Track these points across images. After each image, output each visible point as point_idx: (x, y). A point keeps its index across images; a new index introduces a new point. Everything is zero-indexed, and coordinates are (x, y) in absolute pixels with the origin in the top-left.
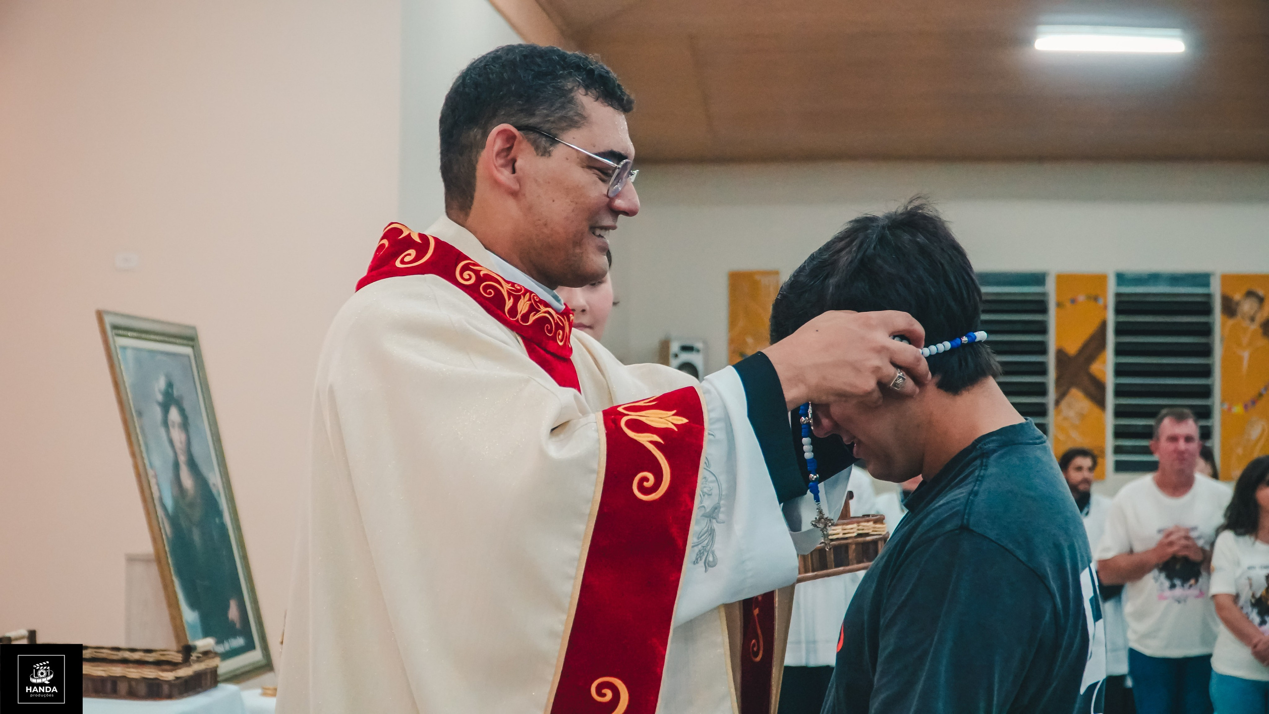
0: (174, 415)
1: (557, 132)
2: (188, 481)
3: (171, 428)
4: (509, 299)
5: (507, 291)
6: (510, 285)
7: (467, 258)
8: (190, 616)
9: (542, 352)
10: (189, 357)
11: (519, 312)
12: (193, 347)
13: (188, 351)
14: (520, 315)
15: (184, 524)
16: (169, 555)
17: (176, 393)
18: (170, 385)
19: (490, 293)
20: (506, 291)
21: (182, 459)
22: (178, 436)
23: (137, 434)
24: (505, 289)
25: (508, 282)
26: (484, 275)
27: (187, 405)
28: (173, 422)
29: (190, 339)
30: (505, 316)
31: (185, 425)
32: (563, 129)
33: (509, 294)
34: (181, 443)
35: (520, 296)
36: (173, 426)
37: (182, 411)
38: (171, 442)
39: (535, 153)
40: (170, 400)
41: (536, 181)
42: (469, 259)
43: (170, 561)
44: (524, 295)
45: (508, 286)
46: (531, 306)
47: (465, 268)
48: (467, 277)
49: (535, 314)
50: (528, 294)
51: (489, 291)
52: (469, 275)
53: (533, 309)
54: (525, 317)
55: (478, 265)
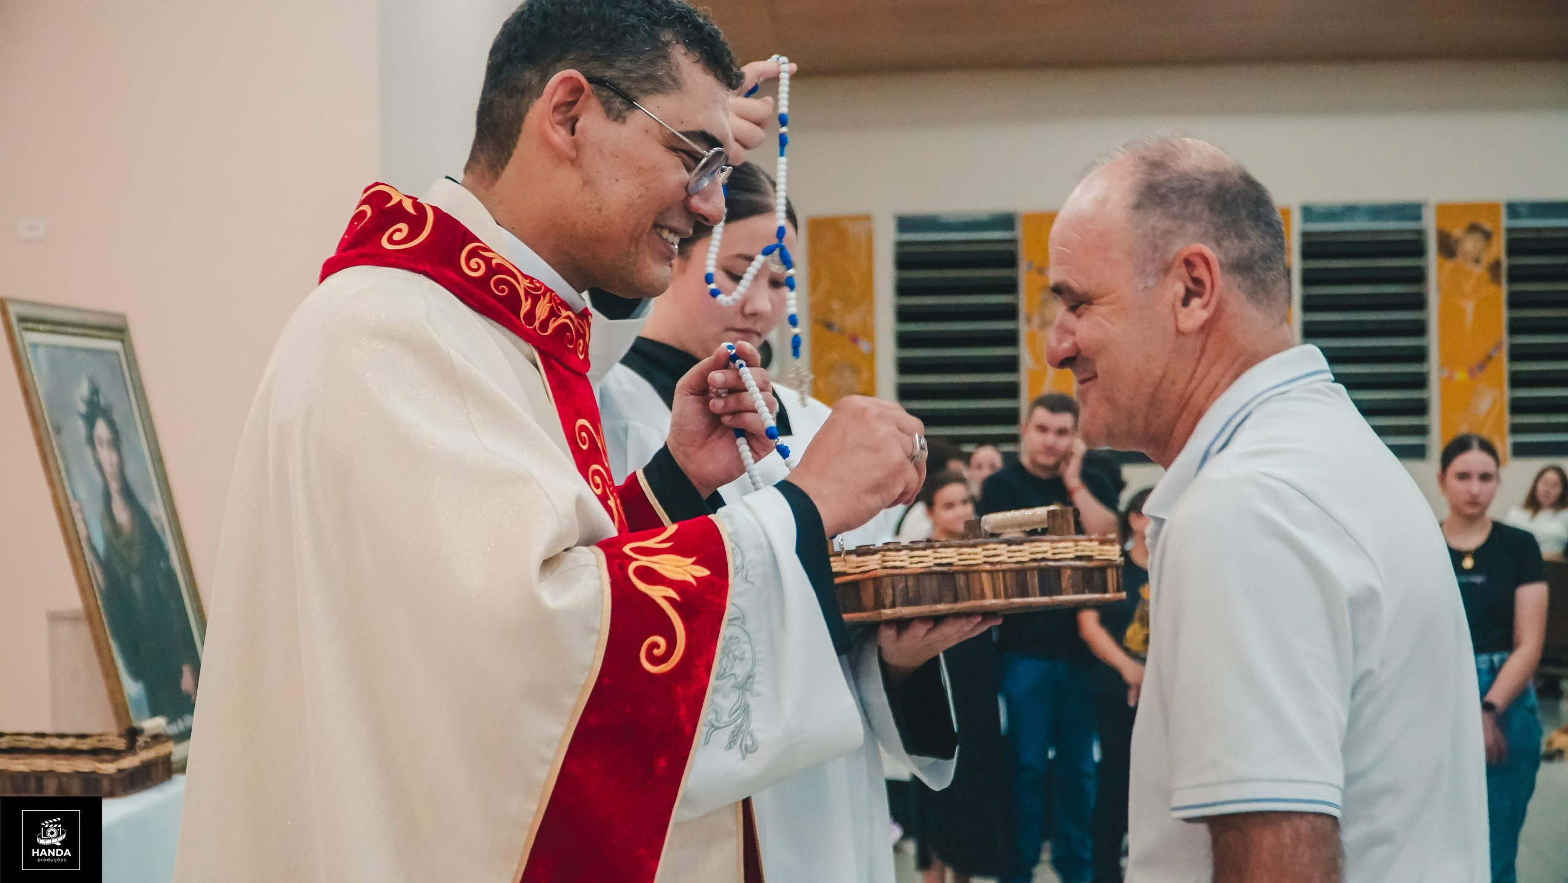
0: (101, 430)
1: (638, 94)
2: (124, 517)
3: (99, 448)
4: (526, 300)
5: (524, 289)
6: (528, 281)
7: (477, 240)
8: (133, 689)
9: (561, 369)
10: (117, 354)
11: (537, 319)
12: (120, 341)
14: (538, 322)
15: (119, 569)
16: (102, 612)
17: (102, 401)
18: (95, 391)
19: (503, 291)
21: (114, 486)
22: (107, 457)
24: (522, 286)
25: (526, 277)
27: (117, 417)
28: (101, 439)
30: (518, 322)
31: (116, 442)
32: (646, 92)
33: (527, 294)
34: (112, 465)
35: (539, 295)
36: (101, 445)
37: (112, 425)
38: (99, 466)
39: (605, 116)
40: (95, 410)
41: (601, 151)
42: (479, 241)
43: (104, 618)
44: (544, 294)
45: (525, 283)
46: (551, 309)
47: (473, 253)
48: (475, 267)
49: (555, 320)
50: (549, 294)
51: (503, 288)
52: (477, 263)
53: (553, 313)
54: (544, 325)
55: (489, 250)
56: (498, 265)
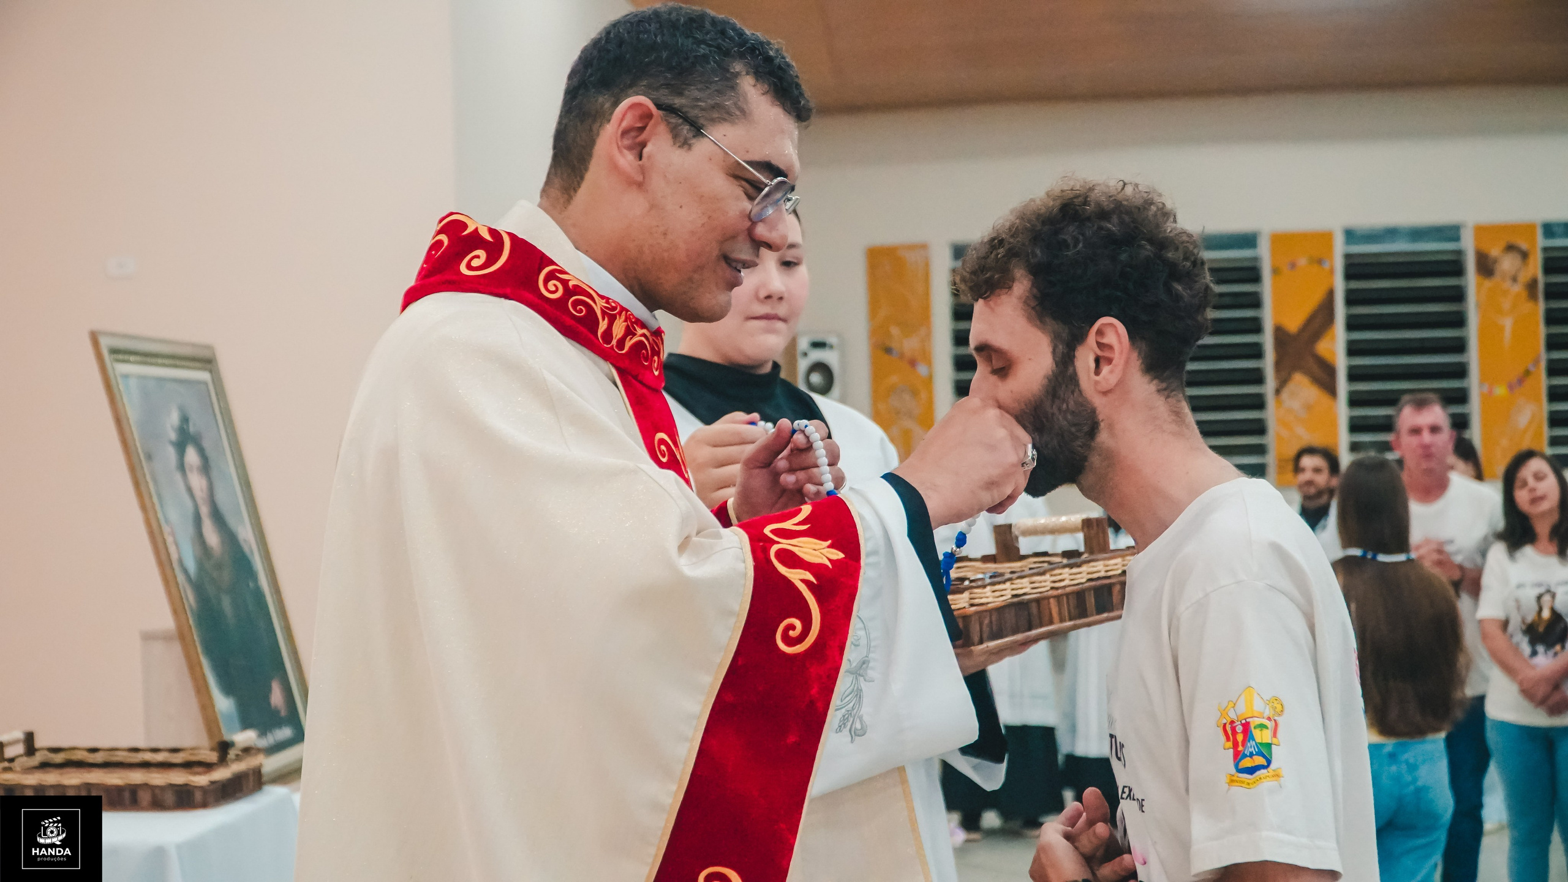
0: (192, 456)
1: (705, 123)
2: (212, 537)
3: (189, 475)
4: (604, 319)
5: (601, 308)
6: (604, 301)
7: (552, 263)
8: (224, 704)
9: (638, 386)
10: (206, 383)
11: (614, 337)
12: (210, 371)
13: (205, 376)
14: (615, 341)
15: (210, 589)
16: (194, 630)
17: (192, 429)
18: (185, 419)
19: (581, 311)
20: (599, 308)
21: (204, 510)
22: (198, 483)
23: (147, 482)
24: (598, 306)
25: (602, 297)
26: (573, 286)
27: (206, 444)
28: (191, 466)
29: (207, 361)
30: (596, 341)
31: (206, 468)
32: (713, 121)
33: (604, 313)
34: (202, 491)
35: (615, 315)
36: (192, 471)
37: (201, 451)
38: (190, 491)
39: (671, 142)
40: (185, 438)
41: (665, 177)
42: (555, 264)
43: (195, 636)
44: (620, 313)
45: (601, 303)
46: (627, 327)
47: (550, 276)
48: (553, 289)
49: (631, 339)
50: (624, 313)
51: (581, 309)
52: (555, 285)
53: (629, 332)
54: (621, 343)
55: (565, 273)
56: (575, 286)
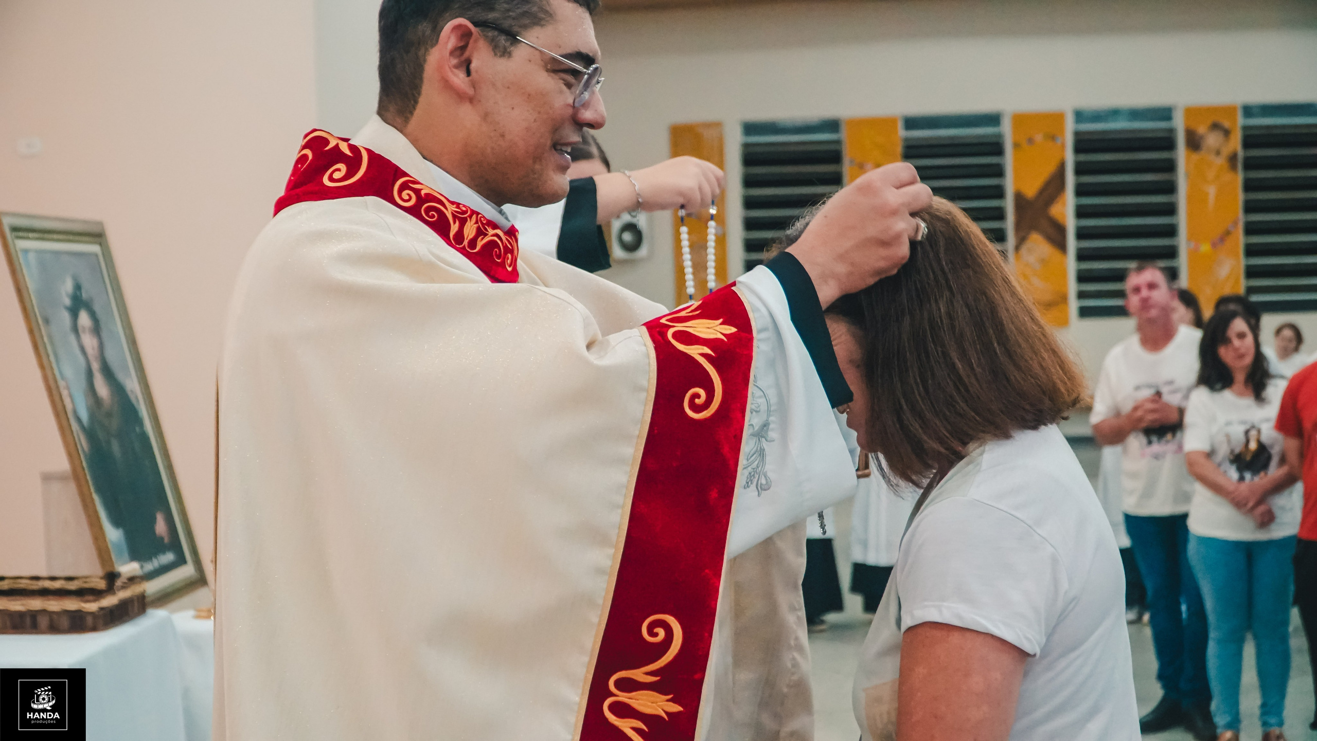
0: (84, 319)
1: (519, 30)
2: (103, 390)
3: (81, 333)
4: (455, 223)
5: (452, 213)
6: (455, 206)
7: (406, 174)
8: (113, 534)
10: (96, 255)
11: (466, 238)
12: (100, 244)
13: (95, 248)
14: (467, 241)
15: (101, 435)
16: (87, 472)
17: (84, 296)
18: (78, 287)
19: (433, 216)
20: (450, 212)
21: (95, 366)
23: (43, 342)
25: (453, 203)
26: (426, 194)
28: (84, 327)
29: (97, 236)
32: (526, 27)
33: (454, 217)
34: (93, 349)
35: (466, 218)
36: (84, 332)
37: (93, 315)
38: (82, 348)
39: (493, 53)
40: (78, 303)
41: (493, 85)
42: (408, 175)
43: (89, 478)
44: (470, 217)
45: (453, 208)
46: (478, 229)
47: (404, 187)
48: (407, 198)
49: (482, 239)
50: (474, 216)
51: (432, 214)
52: (409, 195)
53: (480, 233)
54: (473, 243)
55: (418, 183)
56: (427, 195)
